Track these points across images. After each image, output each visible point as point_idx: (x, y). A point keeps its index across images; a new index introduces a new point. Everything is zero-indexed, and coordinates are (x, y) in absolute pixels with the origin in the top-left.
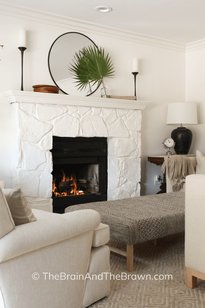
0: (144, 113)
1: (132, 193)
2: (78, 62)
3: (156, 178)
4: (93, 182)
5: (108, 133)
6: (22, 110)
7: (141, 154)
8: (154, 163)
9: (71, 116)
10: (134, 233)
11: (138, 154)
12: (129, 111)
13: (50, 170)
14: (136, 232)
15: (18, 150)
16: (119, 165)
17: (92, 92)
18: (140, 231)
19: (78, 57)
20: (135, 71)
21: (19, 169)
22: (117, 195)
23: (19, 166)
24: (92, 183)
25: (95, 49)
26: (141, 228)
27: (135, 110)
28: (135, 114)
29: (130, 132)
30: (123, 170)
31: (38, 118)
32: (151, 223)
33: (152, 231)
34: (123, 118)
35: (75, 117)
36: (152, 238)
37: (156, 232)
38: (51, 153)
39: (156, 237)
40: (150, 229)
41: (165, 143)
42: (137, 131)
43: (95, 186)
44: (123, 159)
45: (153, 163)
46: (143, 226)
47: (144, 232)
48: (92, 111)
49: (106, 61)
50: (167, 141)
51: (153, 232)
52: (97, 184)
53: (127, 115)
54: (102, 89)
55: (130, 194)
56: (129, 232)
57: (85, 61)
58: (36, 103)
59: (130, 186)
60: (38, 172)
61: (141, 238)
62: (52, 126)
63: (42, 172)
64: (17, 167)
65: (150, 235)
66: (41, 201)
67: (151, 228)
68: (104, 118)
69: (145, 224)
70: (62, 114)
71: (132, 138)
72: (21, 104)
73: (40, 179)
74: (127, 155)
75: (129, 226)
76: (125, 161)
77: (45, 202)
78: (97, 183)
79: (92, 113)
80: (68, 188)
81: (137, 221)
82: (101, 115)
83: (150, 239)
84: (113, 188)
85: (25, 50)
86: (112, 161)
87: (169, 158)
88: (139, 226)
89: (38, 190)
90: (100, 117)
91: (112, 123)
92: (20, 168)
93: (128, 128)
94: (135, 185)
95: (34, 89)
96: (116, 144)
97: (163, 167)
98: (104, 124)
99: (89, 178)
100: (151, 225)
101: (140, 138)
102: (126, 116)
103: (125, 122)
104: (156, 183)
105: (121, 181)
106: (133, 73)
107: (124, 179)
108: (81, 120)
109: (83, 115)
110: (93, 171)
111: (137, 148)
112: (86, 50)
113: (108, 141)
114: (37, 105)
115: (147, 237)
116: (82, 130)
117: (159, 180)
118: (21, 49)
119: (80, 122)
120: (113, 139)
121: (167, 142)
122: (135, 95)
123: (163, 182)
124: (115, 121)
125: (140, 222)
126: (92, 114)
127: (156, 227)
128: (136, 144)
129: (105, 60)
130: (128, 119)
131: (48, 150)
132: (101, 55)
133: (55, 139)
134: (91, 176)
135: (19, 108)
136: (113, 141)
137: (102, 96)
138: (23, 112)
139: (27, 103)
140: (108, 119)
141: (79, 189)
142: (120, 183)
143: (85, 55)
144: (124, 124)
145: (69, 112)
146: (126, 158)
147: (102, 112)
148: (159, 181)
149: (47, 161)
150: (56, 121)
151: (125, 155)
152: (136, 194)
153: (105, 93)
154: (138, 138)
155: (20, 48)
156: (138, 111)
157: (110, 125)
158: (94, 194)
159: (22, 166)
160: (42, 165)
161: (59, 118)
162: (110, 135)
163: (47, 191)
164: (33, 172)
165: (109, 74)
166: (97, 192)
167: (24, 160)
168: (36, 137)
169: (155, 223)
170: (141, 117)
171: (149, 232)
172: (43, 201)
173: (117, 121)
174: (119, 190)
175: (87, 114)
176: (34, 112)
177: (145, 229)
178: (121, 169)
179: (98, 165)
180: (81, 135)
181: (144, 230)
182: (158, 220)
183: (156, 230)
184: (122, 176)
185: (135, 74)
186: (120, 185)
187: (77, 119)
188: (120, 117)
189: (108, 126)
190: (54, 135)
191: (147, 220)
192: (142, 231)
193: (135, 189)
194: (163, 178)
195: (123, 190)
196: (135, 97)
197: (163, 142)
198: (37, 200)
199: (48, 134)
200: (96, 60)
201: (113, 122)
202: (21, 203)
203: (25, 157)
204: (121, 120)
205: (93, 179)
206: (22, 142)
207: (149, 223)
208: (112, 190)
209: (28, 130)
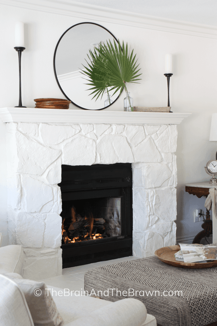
0: (180, 128)
1: (166, 236)
2: (93, 63)
3: (196, 213)
4: (113, 222)
5: (134, 157)
6: (21, 132)
7: (177, 183)
8: (194, 195)
9: (86, 137)
10: (184, 317)
11: (173, 183)
12: (161, 126)
13: (59, 211)
14: (188, 316)
15: (17, 187)
16: (148, 199)
17: (111, 103)
18: (192, 314)
19: (93, 57)
20: (168, 72)
21: (18, 212)
22: (146, 240)
23: (18, 207)
24: (111, 223)
25: (115, 45)
26: (193, 311)
27: (168, 125)
28: (169, 130)
29: (163, 154)
30: (154, 206)
31: (42, 142)
32: (206, 301)
33: (208, 312)
34: (153, 136)
35: (91, 139)
36: (208, 323)
37: (213, 314)
38: (60, 187)
39: (213, 321)
40: (205, 311)
41: (209, 168)
42: (172, 153)
43: (116, 226)
44: (153, 192)
45: (192, 195)
46: (196, 306)
47: (197, 315)
48: (112, 128)
49: (130, 61)
50: (211, 164)
51: (209, 314)
52: (118, 223)
53: (158, 132)
54: (125, 98)
55: (163, 236)
56: (178, 316)
57: (102, 62)
58: (40, 123)
59: (163, 227)
60: (43, 215)
61: (193, 324)
62: (61, 152)
63: (48, 214)
64: (16, 209)
65: (205, 319)
66: (46, 253)
67: (206, 309)
68: (128, 138)
69: (198, 304)
70: (73, 135)
71: (165, 163)
72: (19, 124)
73: (45, 223)
74: (159, 186)
75: (178, 308)
76: (156, 193)
77: (52, 254)
78: (119, 221)
79: (112, 131)
80: (81, 231)
81: (188, 300)
82: (124, 134)
83: (206, 324)
84: (140, 230)
85: (24, 50)
86: (139, 193)
87: (216, 191)
88: (191, 308)
89: (44, 238)
90: (122, 136)
91: (139, 144)
92: (19, 210)
93: (160, 150)
94: (170, 225)
95: (36, 103)
96: (144, 172)
97: (207, 201)
98: (128, 145)
99: (108, 216)
100: (207, 304)
101: (176, 162)
102: (157, 134)
103: (156, 141)
104: (196, 220)
105: (151, 220)
106: (166, 75)
107: (155, 217)
108: (98, 141)
109: (100, 136)
110: (113, 206)
111: (172, 175)
112: (103, 46)
113: (133, 167)
114: (41, 125)
115: (202, 322)
116: (100, 155)
117: (200, 215)
118: (19, 49)
119: (97, 144)
120: (140, 165)
121: (211, 166)
122: (169, 105)
123: (205, 219)
124: (142, 141)
125: (192, 301)
126: (113, 133)
127: (213, 307)
128: (170, 170)
129: (128, 59)
130: (160, 137)
131: (55, 184)
132: (123, 54)
133: (65, 168)
134: (111, 213)
135: (18, 130)
136: (139, 167)
137: (125, 109)
138: (22, 135)
139: (28, 123)
140: (133, 138)
141: (96, 232)
142: (150, 224)
143: (101, 53)
144: (154, 144)
145: (83, 133)
146: (157, 189)
147: (125, 130)
148: (200, 217)
149: (55, 199)
150: (66, 145)
151: (157, 186)
152: (171, 237)
153: (130, 103)
154: (173, 162)
155: (16, 48)
156: (173, 125)
157: (136, 147)
158: (115, 238)
159: (22, 208)
160: (47, 204)
161: (70, 140)
162: (137, 160)
163: (56, 239)
164: (36, 214)
165: (134, 77)
166: (119, 234)
167: (25, 199)
168: (40, 167)
169: (212, 301)
170: (177, 134)
171: (204, 315)
172: (49, 252)
173: (145, 140)
174: (148, 233)
175: (106, 133)
176: (37, 134)
177: (199, 310)
178: (151, 204)
179: (120, 199)
180: (99, 162)
181: (197, 312)
182: (215, 296)
183: (213, 311)
184: (153, 214)
185: (168, 76)
186: (150, 225)
187: (93, 141)
188: (149, 135)
189: (134, 149)
190: (63, 164)
191: (201, 297)
192: (195, 314)
193: (170, 230)
194: (205, 214)
195: (154, 232)
196: (169, 109)
197: (205, 166)
198: (42, 252)
199: (55, 163)
200: (117, 60)
201: (140, 142)
202: (45, 302)
203: (26, 195)
204: (150, 139)
205: (113, 218)
206: (22, 176)
207: (204, 302)
208: (139, 232)
209: (30, 158)
